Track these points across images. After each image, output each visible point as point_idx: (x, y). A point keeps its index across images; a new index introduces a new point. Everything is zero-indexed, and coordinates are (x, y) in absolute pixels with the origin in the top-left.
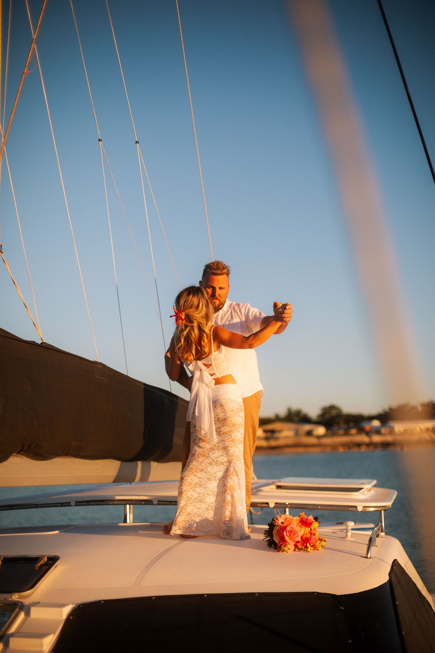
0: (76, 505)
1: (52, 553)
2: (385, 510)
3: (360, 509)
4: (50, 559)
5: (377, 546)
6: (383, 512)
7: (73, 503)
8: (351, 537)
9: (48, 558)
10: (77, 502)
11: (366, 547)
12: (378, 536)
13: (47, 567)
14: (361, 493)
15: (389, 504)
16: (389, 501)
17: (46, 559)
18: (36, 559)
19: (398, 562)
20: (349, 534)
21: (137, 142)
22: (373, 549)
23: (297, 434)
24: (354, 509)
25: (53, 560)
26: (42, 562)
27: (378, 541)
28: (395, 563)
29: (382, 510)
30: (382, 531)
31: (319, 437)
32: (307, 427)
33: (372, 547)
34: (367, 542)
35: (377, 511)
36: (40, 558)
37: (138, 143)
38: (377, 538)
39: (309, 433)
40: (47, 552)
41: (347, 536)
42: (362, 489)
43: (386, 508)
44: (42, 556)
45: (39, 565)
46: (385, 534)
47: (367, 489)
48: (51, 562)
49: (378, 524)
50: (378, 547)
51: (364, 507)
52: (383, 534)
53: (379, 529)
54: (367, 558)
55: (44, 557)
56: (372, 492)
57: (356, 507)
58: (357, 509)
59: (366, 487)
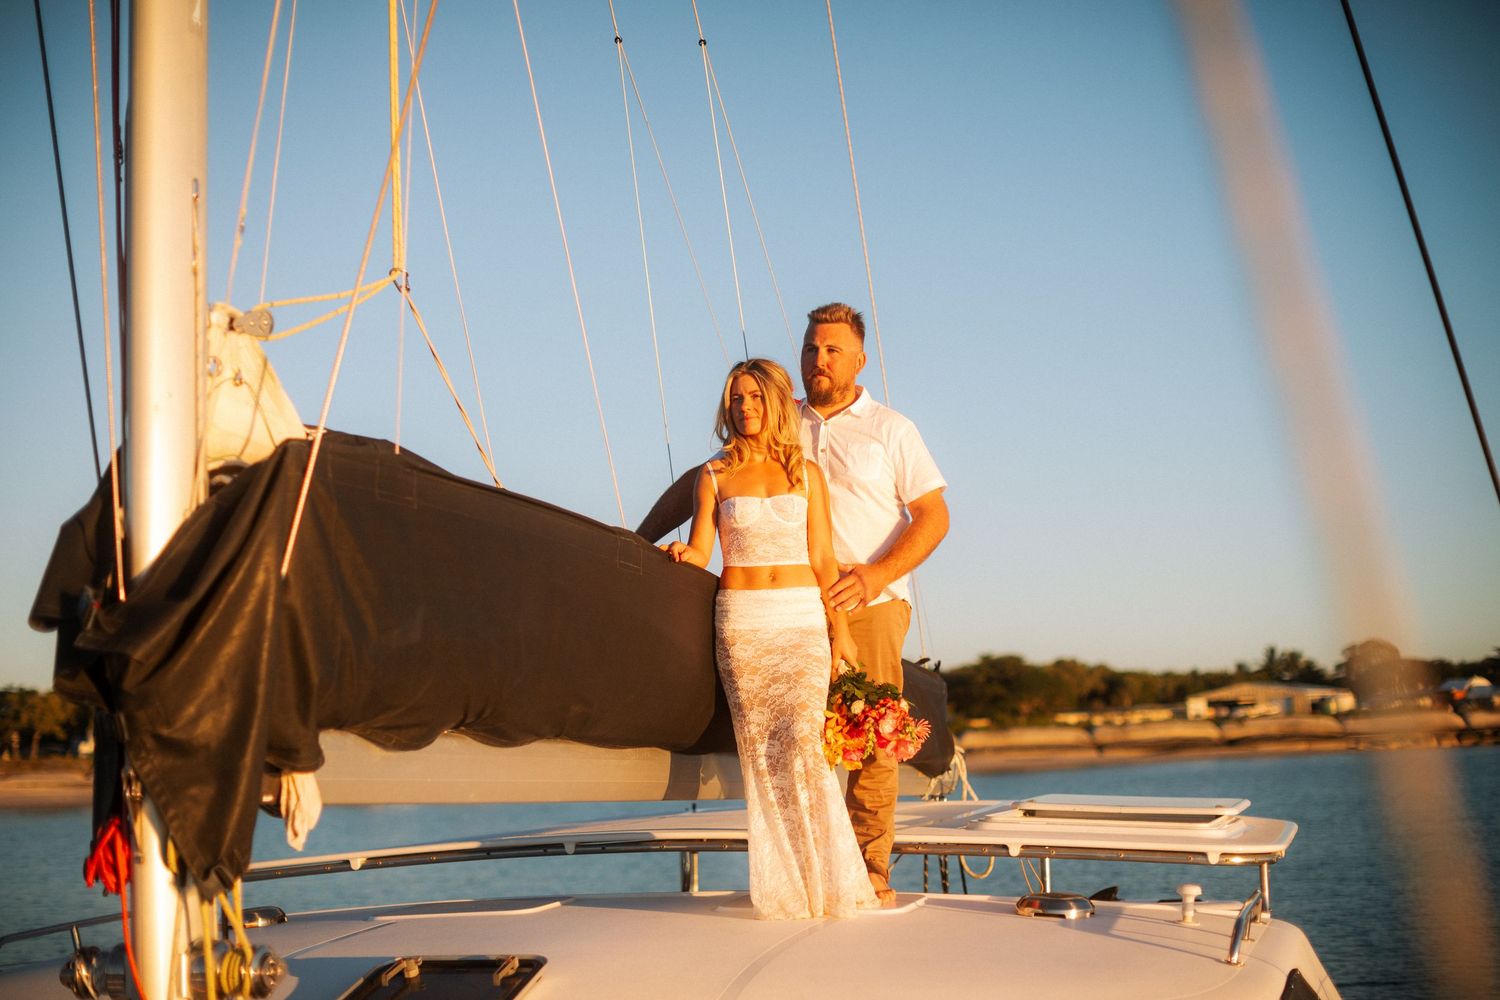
0: (576, 853)
1: (530, 951)
2: (1271, 863)
3: (1213, 859)
4: (524, 963)
5: (1253, 940)
6: (1265, 866)
7: (570, 848)
8: (1195, 919)
9: (520, 961)
10: (578, 845)
11: (1228, 942)
12: (1254, 919)
13: (520, 981)
14: (1214, 826)
15: (1279, 848)
16: (1279, 842)
17: (516, 963)
18: (494, 965)
19: (1300, 976)
20: (1190, 914)
21: (702, 42)
22: (1244, 945)
23: (1289, 710)
24: (1200, 859)
25: (531, 967)
26: (508, 971)
27: (1255, 929)
28: (1294, 977)
29: (1263, 862)
30: (1264, 909)
31: (1340, 716)
32: (1314, 693)
33: (1243, 942)
34: (1230, 930)
35: (1253, 863)
36: (504, 961)
37: (705, 44)
38: (1252, 924)
39: (1318, 708)
40: (519, 949)
41: (1184, 917)
42: (1217, 817)
43: (1272, 860)
44: (508, 956)
45: (502, 974)
46: (1271, 917)
47: (1230, 817)
48: (528, 970)
49: (1256, 892)
50: (1256, 942)
51: (1223, 854)
52: (1266, 916)
53: (1257, 904)
54: (1229, 963)
55: (513, 958)
56: (1243, 824)
57: (1204, 854)
58: (1207, 861)
59: (1226, 812)
